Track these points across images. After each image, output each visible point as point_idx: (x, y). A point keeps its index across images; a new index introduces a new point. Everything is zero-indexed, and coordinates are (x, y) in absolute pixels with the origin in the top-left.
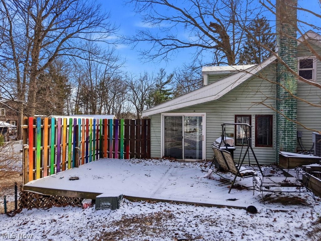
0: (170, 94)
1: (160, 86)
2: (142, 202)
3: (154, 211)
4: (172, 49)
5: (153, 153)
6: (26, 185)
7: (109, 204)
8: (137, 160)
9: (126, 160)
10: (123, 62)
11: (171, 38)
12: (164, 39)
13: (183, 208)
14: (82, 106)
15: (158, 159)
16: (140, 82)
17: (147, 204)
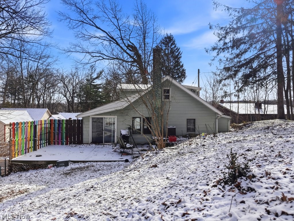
0: (100, 88)
1: (90, 80)
2: (80, 163)
3: (85, 165)
4: (99, 60)
5: (85, 140)
6: (12, 160)
7: (64, 164)
8: (74, 145)
9: (67, 145)
10: (55, 60)
11: (98, 52)
12: (93, 52)
13: (99, 163)
14: (9, 97)
15: (88, 144)
16: (71, 76)
17: (82, 163)
